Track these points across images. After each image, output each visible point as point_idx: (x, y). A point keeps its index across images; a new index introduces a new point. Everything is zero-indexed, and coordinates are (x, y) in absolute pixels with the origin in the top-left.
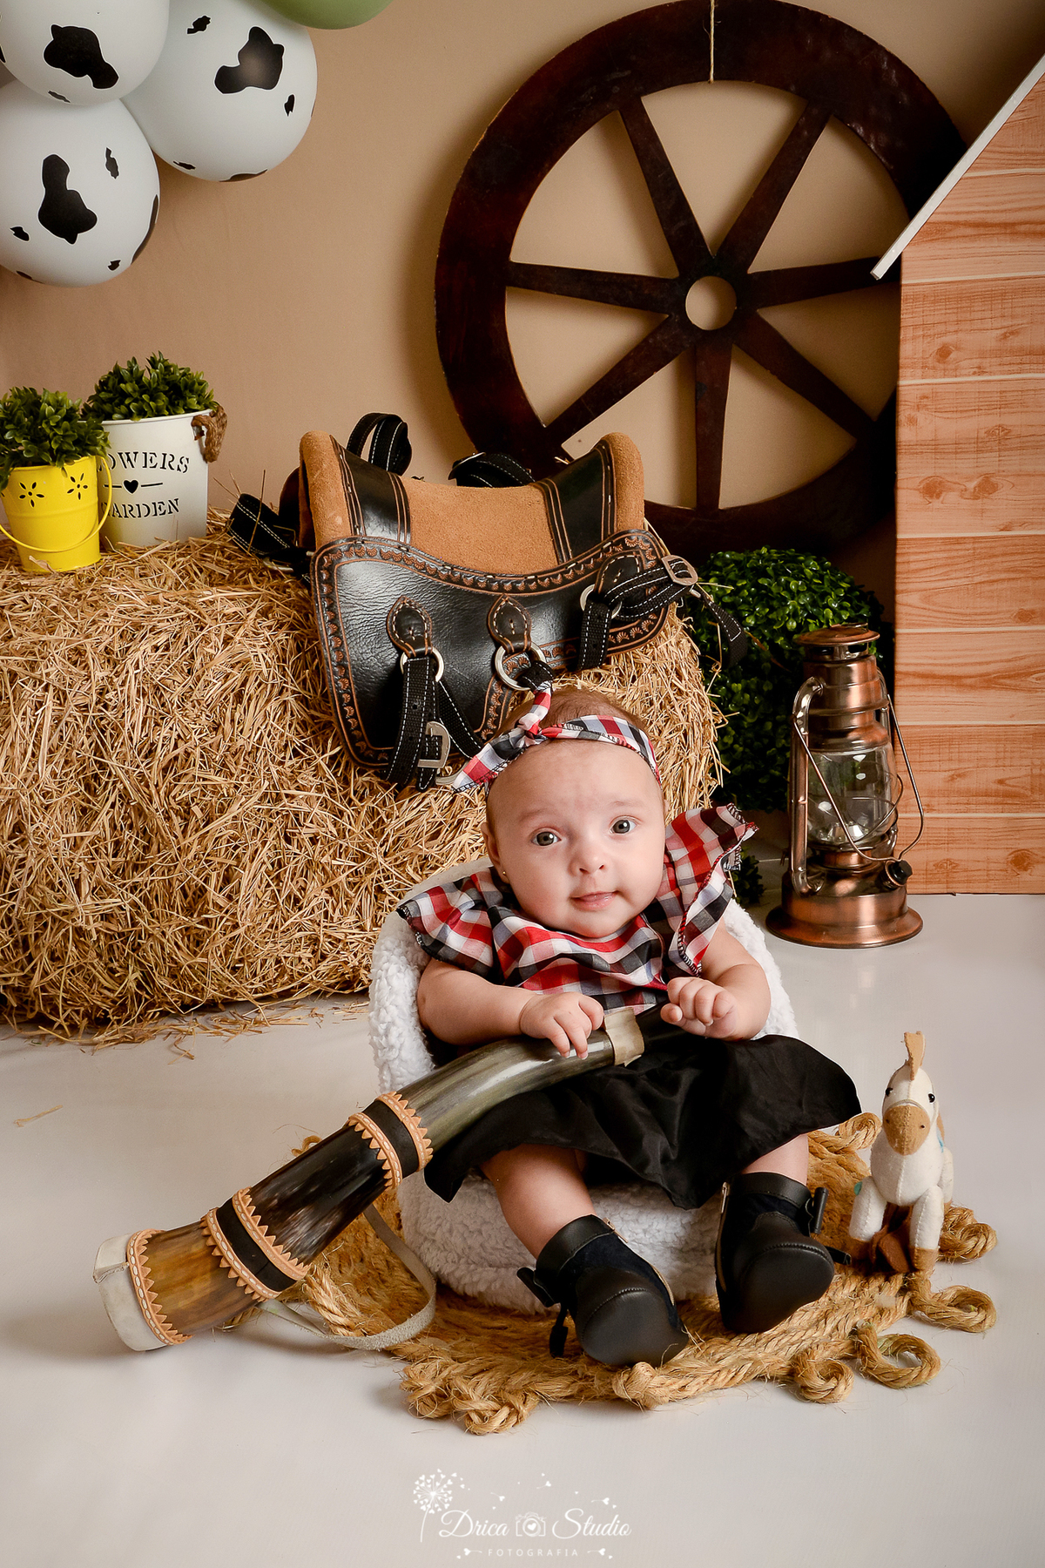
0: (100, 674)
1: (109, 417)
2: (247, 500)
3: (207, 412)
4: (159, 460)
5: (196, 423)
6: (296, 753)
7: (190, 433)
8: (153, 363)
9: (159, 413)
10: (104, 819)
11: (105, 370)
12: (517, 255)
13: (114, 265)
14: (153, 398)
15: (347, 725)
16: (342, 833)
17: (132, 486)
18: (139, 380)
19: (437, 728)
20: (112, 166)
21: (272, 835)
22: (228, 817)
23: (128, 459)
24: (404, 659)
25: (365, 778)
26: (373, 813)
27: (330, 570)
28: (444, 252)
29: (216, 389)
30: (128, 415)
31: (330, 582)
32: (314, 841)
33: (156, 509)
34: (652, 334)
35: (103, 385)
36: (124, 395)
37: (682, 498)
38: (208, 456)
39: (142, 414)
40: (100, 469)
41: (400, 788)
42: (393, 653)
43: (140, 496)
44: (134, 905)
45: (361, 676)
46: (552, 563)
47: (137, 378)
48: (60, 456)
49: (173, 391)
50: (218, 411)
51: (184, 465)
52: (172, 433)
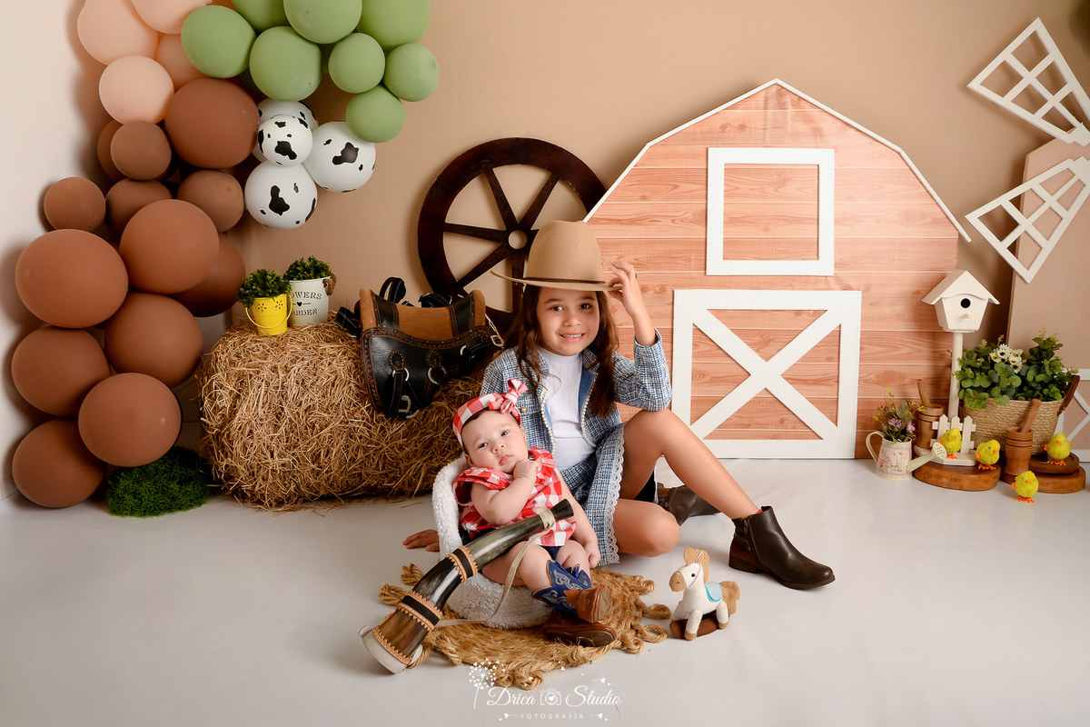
0: (283, 375)
1: (292, 279)
2: (342, 309)
3: (328, 278)
4: (310, 295)
5: (324, 282)
6: (354, 406)
7: (323, 285)
8: (310, 259)
9: (310, 278)
10: (282, 428)
11: (292, 262)
12: (449, 220)
13: (298, 222)
14: (309, 273)
15: (373, 396)
16: (371, 436)
17: (300, 304)
18: (304, 266)
19: (406, 398)
20: (296, 189)
21: (344, 436)
22: (328, 429)
23: (299, 294)
24: (394, 372)
25: (380, 415)
26: (382, 428)
27: (368, 339)
28: (421, 219)
29: (332, 269)
30: (299, 279)
31: (368, 344)
32: (360, 437)
33: (309, 312)
34: (497, 250)
35: (291, 268)
36: (298, 271)
37: (508, 308)
38: (329, 293)
39: (304, 278)
40: (288, 298)
41: (393, 419)
42: (391, 370)
43: (303, 308)
44: (293, 461)
45: (378, 378)
46: (451, 337)
47: (303, 265)
48: (273, 295)
49: (316, 270)
50: (333, 277)
51: (319, 297)
52: (315, 286)
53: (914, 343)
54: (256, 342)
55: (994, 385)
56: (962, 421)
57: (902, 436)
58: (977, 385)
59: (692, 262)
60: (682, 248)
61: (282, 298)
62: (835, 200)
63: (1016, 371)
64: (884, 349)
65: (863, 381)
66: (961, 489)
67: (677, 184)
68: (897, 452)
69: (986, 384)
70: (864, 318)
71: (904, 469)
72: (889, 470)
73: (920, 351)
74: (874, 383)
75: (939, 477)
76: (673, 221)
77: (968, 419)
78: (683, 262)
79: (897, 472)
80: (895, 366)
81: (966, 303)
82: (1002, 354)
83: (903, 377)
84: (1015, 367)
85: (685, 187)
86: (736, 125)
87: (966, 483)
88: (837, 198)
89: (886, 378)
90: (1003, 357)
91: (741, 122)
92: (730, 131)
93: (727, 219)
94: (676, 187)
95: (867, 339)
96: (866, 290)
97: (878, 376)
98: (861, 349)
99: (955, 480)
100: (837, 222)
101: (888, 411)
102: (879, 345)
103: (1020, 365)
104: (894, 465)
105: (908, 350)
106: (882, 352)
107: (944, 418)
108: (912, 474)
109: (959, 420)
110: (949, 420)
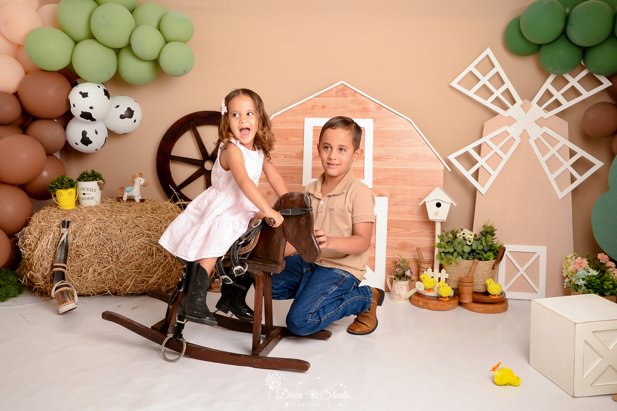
1: (80, 181)
3: (101, 181)
4: (90, 190)
5: (99, 184)
7: (97, 185)
8: (91, 171)
9: (90, 181)
11: (82, 172)
12: (173, 154)
14: (90, 178)
17: (84, 194)
20: (96, 132)
23: (84, 189)
28: (158, 152)
29: (104, 177)
30: (84, 181)
33: (89, 198)
34: (198, 170)
35: (81, 175)
36: (84, 177)
38: (101, 189)
39: (87, 181)
40: (76, 190)
43: (86, 196)
47: (87, 174)
48: (67, 188)
49: (94, 176)
50: (104, 180)
51: (95, 190)
52: (93, 185)
53: (419, 227)
54: (55, 212)
55: (455, 250)
56: (440, 272)
57: (402, 278)
58: (446, 251)
59: (295, 179)
60: (290, 171)
61: (72, 190)
62: (373, 147)
63: (469, 244)
64: (401, 230)
65: (389, 248)
66: (429, 309)
67: (288, 137)
68: (399, 287)
69: (451, 250)
70: (389, 212)
71: (403, 297)
72: (395, 297)
73: (422, 232)
74: (396, 249)
75: (418, 301)
76: (285, 157)
77: (443, 271)
78: (290, 179)
79: (399, 298)
80: (408, 240)
81: (438, 205)
82: (463, 234)
83: (411, 247)
84: (470, 241)
85: (292, 139)
86: (320, 105)
87: (431, 306)
88: (374, 146)
89: (403, 247)
90: (464, 236)
91: (323, 104)
92: (316, 109)
93: (314, 156)
94: (287, 138)
95: (391, 224)
96: (391, 196)
97: (398, 245)
98: (388, 229)
99: (426, 303)
100: (375, 159)
101: (397, 264)
102: (398, 228)
103: (472, 240)
104: (398, 294)
105: (415, 231)
106: (401, 232)
107: (430, 269)
108: (409, 300)
109: (438, 271)
110: (433, 271)
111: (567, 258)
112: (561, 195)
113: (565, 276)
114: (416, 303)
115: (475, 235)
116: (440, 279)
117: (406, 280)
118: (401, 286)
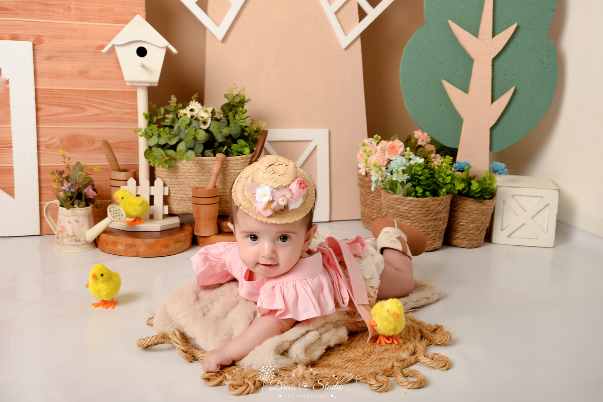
56: (152, 184)
58: (162, 142)
63: (205, 127)
64: (67, 109)
65: (44, 146)
66: (138, 255)
68: (73, 220)
70: (38, 74)
71: (82, 239)
72: (66, 241)
74: (59, 147)
75: (115, 244)
77: (158, 182)
79: (74, 243)
81: (142, 52)
82: (192, 110)
83: (92, 141)
84: (205, 123)
87: (142, 249)
89: (73, 142)
90: (194, 113)
97: (62, 141)
99: (131, 246)
101: (64, 175)
102: (60, 106)
103: (209, 121)
104: (70, 234)
105: (96, 111)
106: (65, 113)
107: (132, 181)
108: (94, 245)
109: (148, 182)
110: (138, 184)
111: (364, 145)
112: (344, 41)
113: (364, 174)
114: (110, 247)
115: (213, 113)
116: (152, 198)
117: (87, 205)
118: (76, 218)
